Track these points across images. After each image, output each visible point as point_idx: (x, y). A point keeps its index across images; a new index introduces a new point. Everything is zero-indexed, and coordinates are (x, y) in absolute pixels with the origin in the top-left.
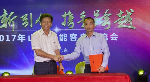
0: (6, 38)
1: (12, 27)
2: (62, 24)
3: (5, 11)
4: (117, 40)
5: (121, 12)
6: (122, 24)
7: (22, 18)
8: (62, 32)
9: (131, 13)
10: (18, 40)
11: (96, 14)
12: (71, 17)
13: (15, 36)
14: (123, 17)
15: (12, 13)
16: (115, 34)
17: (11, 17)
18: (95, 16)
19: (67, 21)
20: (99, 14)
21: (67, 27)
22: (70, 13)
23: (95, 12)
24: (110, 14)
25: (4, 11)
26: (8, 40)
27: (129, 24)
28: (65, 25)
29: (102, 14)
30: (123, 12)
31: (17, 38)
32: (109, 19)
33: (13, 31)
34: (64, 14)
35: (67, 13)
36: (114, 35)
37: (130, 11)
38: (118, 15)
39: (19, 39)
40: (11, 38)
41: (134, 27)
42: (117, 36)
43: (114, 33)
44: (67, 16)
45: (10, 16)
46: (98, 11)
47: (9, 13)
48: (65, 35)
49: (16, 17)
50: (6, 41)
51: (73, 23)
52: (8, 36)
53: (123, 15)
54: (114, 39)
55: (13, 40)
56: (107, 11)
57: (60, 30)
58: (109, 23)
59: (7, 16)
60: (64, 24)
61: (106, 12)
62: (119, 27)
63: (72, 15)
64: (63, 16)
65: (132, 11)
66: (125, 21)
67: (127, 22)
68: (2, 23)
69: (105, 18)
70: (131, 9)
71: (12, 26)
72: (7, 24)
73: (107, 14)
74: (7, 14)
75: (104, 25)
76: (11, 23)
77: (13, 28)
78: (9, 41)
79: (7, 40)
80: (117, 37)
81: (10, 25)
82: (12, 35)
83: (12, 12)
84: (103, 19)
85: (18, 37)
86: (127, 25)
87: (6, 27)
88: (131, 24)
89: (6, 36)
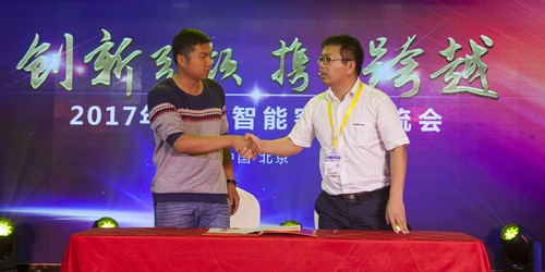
0: (106, 116)
1: (125, 83)
2: (274, 77)
3: (107, 35)
4: (438, 130)
5: (454, 45)
6: (456, 81)
7: (154, 56)
8: (273, 103)
9: (484, 50)
10: (141, 122)
11: (376, 50)
12: (301, 57)
13: (134, 109)
14: (461, 60)
15: (127, 41)
16: (433, 113)
17: (124, 54)
18: (373, 55)
19: (288, 68)
20: (385, 51)
21: (287, 87)
22: (296, 43)
23: (372, 43)
24: (419, 51)
25: (103, 35)
26: (112, 122)
27: (476, 82)
28: (281, 81)
29: (393, 49)
30: (458, 46)
31: (138, 117)
32: (416, 64)
33: (128, 94)
34: (280, 46)
35: (288, 45)
36: (430, 114)
37: (482, 43)
38: (443, 53)
39: (145, 118)
40: (121, 116)
41: (492, 93)
42: (440, 118)
43: (430, 110)
44: (289, 55)
45: (120, 49)
46: (383, 40)
47: (117, 40)
48: (281, 112)
49: (138, 52)
50: (108, 123)
51: (306, 75)
52: (112, 109)
53: (459, 53)
54: (431, 126)
55: (128, 123)
56: (410, 40)
57: (268, 95)
58: (416, 78)
59: (112, 51)
60: (278, 77)
61: (406, 45)
62: (446, 90)
63: (303, 50)
64: (276, 53)
65: (489, 41)
66: (465, 74)
67: (470, 77)
68: (96, 69)
69: (403, 63)
70: (484, 38)
71: (124, 79)
72: (112, 75)
73: (410, 52)
74: (111, 44)
75: (399, 83)
76: (124, 72)
77: (129, 87)
78: (117, 123)
79: (109, 120)
80: (440, 123)
81: (118, 77)
82: (125, 108)
83: (125, 39)
84: (399, 66)
85: (143, 113)
86: (471, 84)
87: (108, 83)
88: (484, 81)
89: (108, 109)
